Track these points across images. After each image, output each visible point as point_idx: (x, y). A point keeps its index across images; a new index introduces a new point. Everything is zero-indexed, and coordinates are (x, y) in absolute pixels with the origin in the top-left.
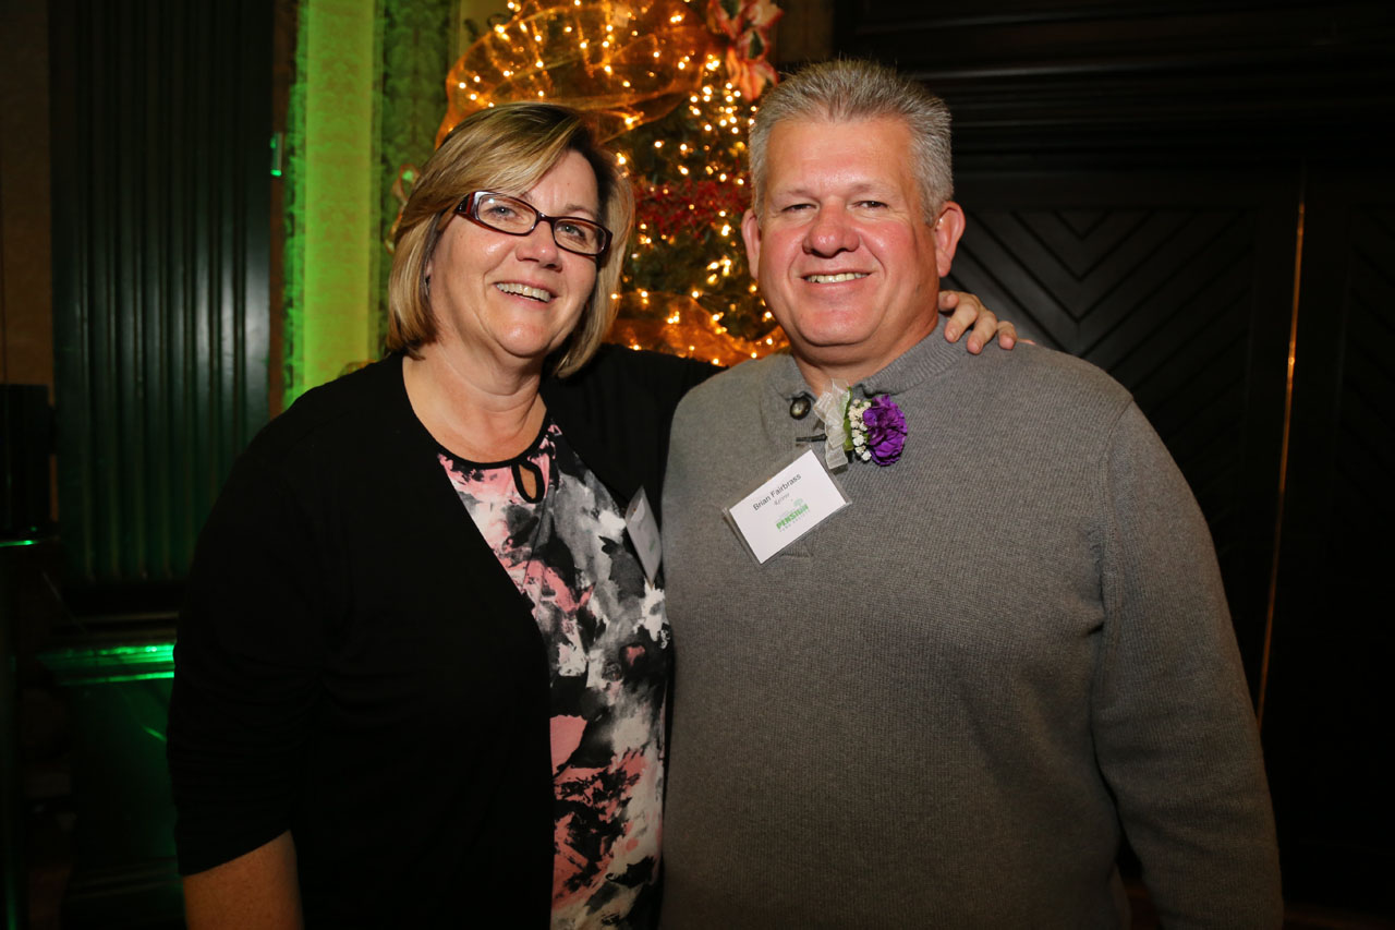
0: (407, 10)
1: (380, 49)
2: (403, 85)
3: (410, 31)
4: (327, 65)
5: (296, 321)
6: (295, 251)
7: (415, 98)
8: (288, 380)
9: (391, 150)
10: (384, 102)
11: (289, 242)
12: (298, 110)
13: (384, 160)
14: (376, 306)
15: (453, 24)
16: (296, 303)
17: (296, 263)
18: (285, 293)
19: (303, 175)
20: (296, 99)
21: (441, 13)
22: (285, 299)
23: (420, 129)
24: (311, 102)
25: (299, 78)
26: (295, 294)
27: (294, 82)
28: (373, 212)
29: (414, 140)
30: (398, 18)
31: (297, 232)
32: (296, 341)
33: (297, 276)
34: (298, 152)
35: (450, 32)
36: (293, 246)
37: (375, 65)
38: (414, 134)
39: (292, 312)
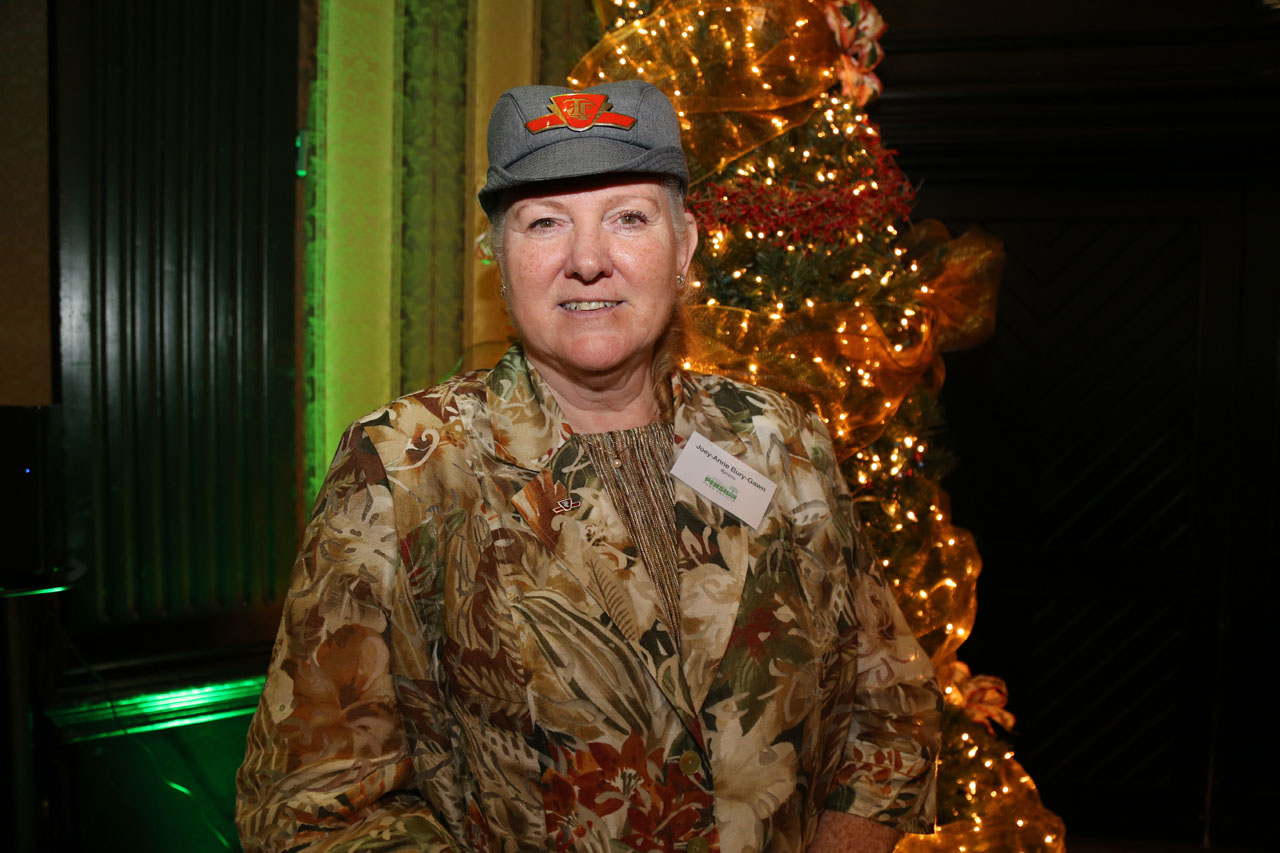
0: (426, 10)
1: (401, 49)
2: (423, 85)
3: (429, 31)
4: (348, 63)
5: (316, 331)
6: (316, 256)
7: (435, 100)
8: (309, 394)
9: (411, 152)
10: (405, 104)
11: (310, 246)
12: (318, 107)
13: (405, 162)
14: (398, 314)
15: (470, 26)
16: (317, 312)
17: (317, 267)
18: (306, 300)
19: (324, 176)
20: (317, 96)
21: (459, 14)
22: (306, 307)
23: (440, 131)
24: (332, 101)
25: (320, 75)
26: (316, 302)
27: (315, 78)
28: (394, 216)
29: (434, 144)
30: (418, 18)
31: (318, 235)
32: (317, 352)
33: (318, 283)
34: (318, 151)
35: (468, 34)
36: (314, 251)
37: (395, 64)
38: (434, 135)
39: (313, 321)
